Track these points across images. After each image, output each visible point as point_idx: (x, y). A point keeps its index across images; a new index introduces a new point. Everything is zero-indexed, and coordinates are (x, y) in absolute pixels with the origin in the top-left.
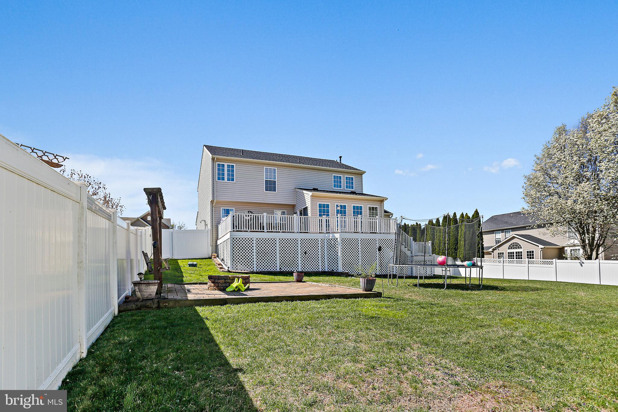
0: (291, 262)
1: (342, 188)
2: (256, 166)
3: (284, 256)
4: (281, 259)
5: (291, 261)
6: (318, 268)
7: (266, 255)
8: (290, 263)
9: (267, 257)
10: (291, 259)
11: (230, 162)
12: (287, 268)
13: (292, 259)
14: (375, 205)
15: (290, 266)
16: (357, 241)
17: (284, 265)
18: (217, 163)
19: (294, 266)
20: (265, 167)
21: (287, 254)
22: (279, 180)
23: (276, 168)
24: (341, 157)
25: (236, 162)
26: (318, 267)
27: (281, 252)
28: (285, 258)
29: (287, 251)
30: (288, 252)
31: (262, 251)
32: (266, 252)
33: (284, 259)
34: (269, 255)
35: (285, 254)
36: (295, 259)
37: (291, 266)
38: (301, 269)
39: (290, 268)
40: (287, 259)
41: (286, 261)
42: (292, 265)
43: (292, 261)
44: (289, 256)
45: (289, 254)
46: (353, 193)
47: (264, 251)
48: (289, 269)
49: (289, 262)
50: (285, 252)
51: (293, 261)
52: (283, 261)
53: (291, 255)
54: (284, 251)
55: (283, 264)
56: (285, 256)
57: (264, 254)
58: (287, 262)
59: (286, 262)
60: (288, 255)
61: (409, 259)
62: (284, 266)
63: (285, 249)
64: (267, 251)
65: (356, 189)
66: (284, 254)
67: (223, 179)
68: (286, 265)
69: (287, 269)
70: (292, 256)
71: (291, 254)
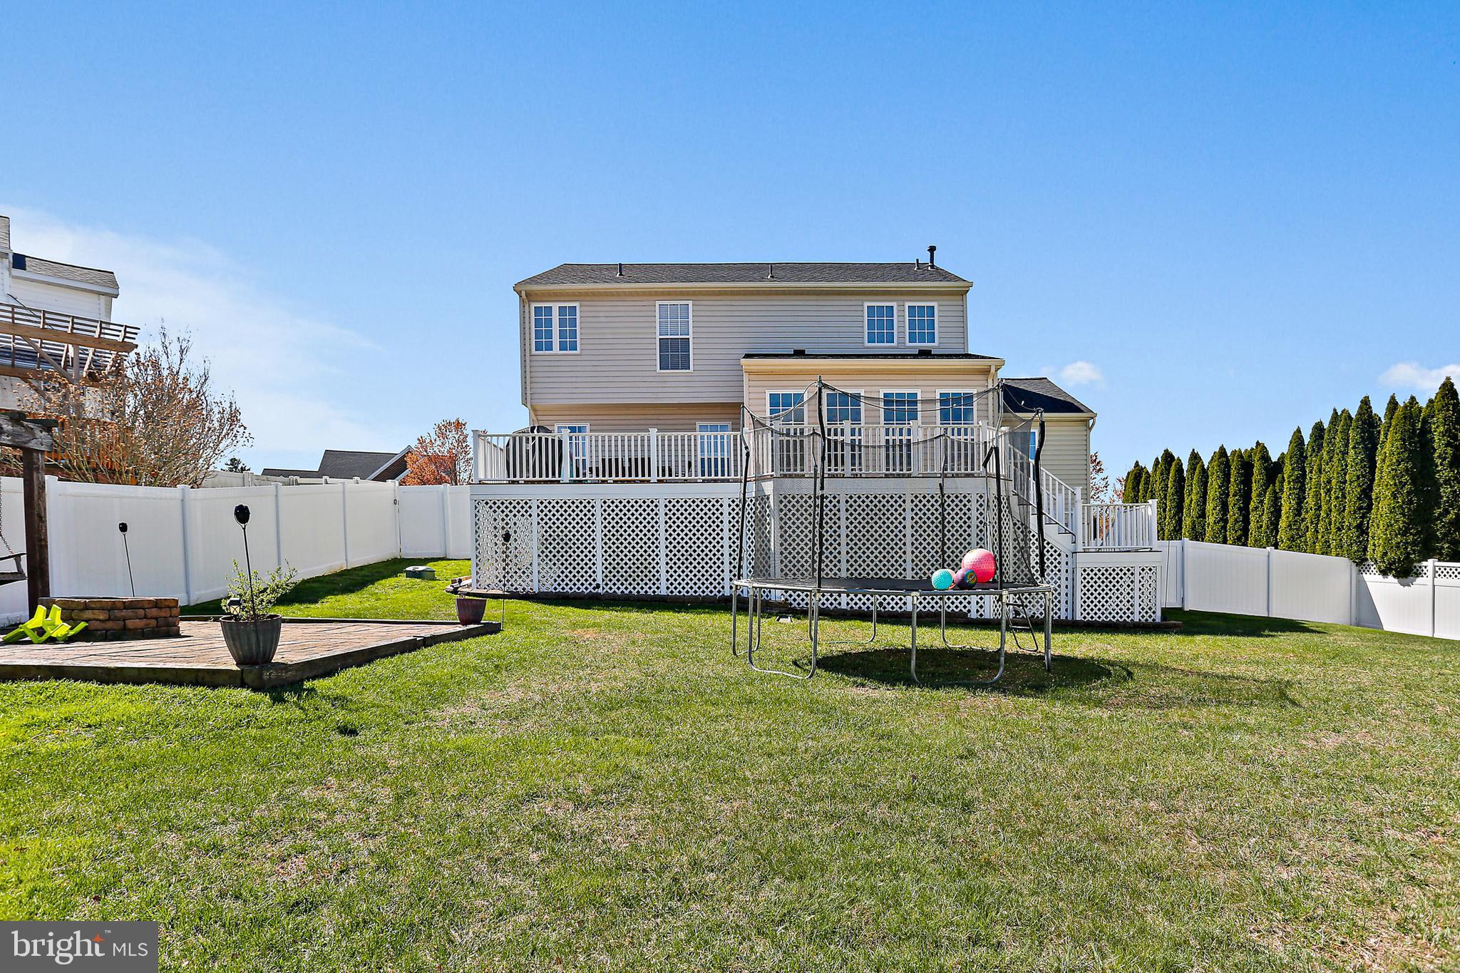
0: (638, 568)
1: (895, 344)
2: (635, 303)
3: (618, 551)
4: (610, 560)
5: (638, 564)
6: (719, 587)
7: (566, 548)
8: (634, 572)
9: (570, 552)
10: (638, 560)
11: (566, 299)
12: (626, 584)
13: (642, 560)
14: (963, 386)
15: (634, 580)
16: (900, 502)
17: (618, 576)
18: (534, 305)
19: (646, 580)
20: (658, 303)
21: (625, 543)
22: (700, 335)
23: (690, 303)
24: (932, 249)
25: (582, 298)
26: (719, 583)
27: (610, 539)
28: (622, 556)
29: (625, 535)
30: (629, 539)
31: (554, 535)
32: (566, 540)
33: (618, 560)
34: (574, 548)
35: (622, 543)
36: (650, 560)
37: (638, 580)
38: (668, 588)
39: (634, 584)
40: (626, 560)
41: (622, 564)
42: (642, 576)
43: (642, 564)
44: (634, 552)
45: (633, 543)
46: (925, 354)
47: (562, 536)
48: (630, 588)
49: (634, 568)
50: (622, 540)
51: (646, 564)
52: (614, 564)
53: (638, 547)
54: (618, 535)
55: (614, 572)
56: (622, 552)
57: (562, 544)
58: (626, 568)
59: (622, 568)
60: (630, 548)
61: (1063, 563)
62: (618, 580)
63: (621, 531)
64: (570, 536)
65: (942, 340)
66: (618, 543)
67: (549, 347)
68: (622, 576)
69: (626, 588)
70: (642, 551)
71: (637, 543)
